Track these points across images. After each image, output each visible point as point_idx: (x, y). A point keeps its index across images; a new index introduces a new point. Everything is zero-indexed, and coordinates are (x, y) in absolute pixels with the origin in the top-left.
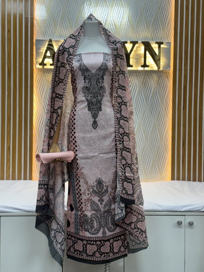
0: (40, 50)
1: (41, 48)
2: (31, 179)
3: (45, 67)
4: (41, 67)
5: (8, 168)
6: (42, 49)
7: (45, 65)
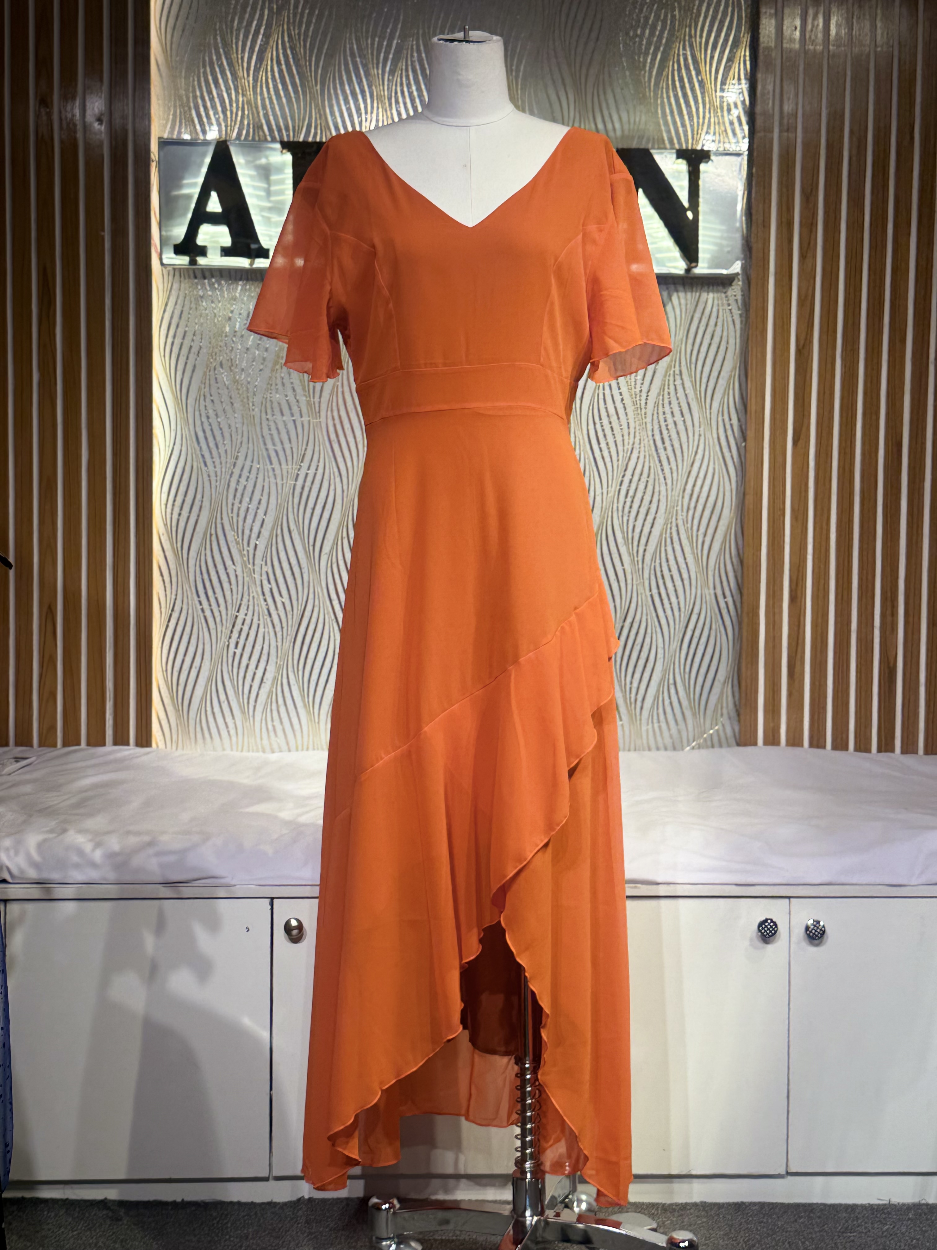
0: (180, 187)
1: (182, 178)
2: (144, 740)
3: (202, 261)
4: (184, 260)
5: (48, 698)
6: (185, 182)
7: (203, 251)
